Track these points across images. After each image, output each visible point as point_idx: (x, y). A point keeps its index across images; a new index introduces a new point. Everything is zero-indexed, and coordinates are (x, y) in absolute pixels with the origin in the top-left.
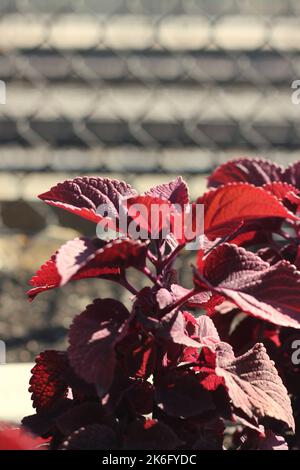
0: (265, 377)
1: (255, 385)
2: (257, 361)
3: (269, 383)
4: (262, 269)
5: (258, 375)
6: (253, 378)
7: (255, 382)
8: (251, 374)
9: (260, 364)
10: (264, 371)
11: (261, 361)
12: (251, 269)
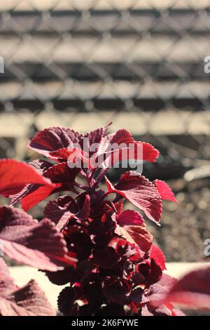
0: (37, 303)
1: (29, 310)
2: (30, 292)
3: (40, 307)
4: (31, 225)
5: (32, 302)
6: (27, 305)
7: (29, 307)
8: (26, 301)
9: (33, 294)
10: (37, 299)
11: (34, 291)
12: (23, 224)
